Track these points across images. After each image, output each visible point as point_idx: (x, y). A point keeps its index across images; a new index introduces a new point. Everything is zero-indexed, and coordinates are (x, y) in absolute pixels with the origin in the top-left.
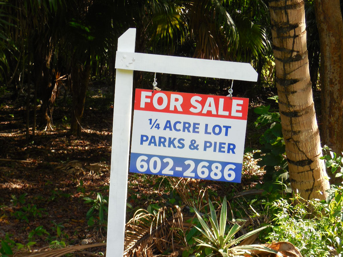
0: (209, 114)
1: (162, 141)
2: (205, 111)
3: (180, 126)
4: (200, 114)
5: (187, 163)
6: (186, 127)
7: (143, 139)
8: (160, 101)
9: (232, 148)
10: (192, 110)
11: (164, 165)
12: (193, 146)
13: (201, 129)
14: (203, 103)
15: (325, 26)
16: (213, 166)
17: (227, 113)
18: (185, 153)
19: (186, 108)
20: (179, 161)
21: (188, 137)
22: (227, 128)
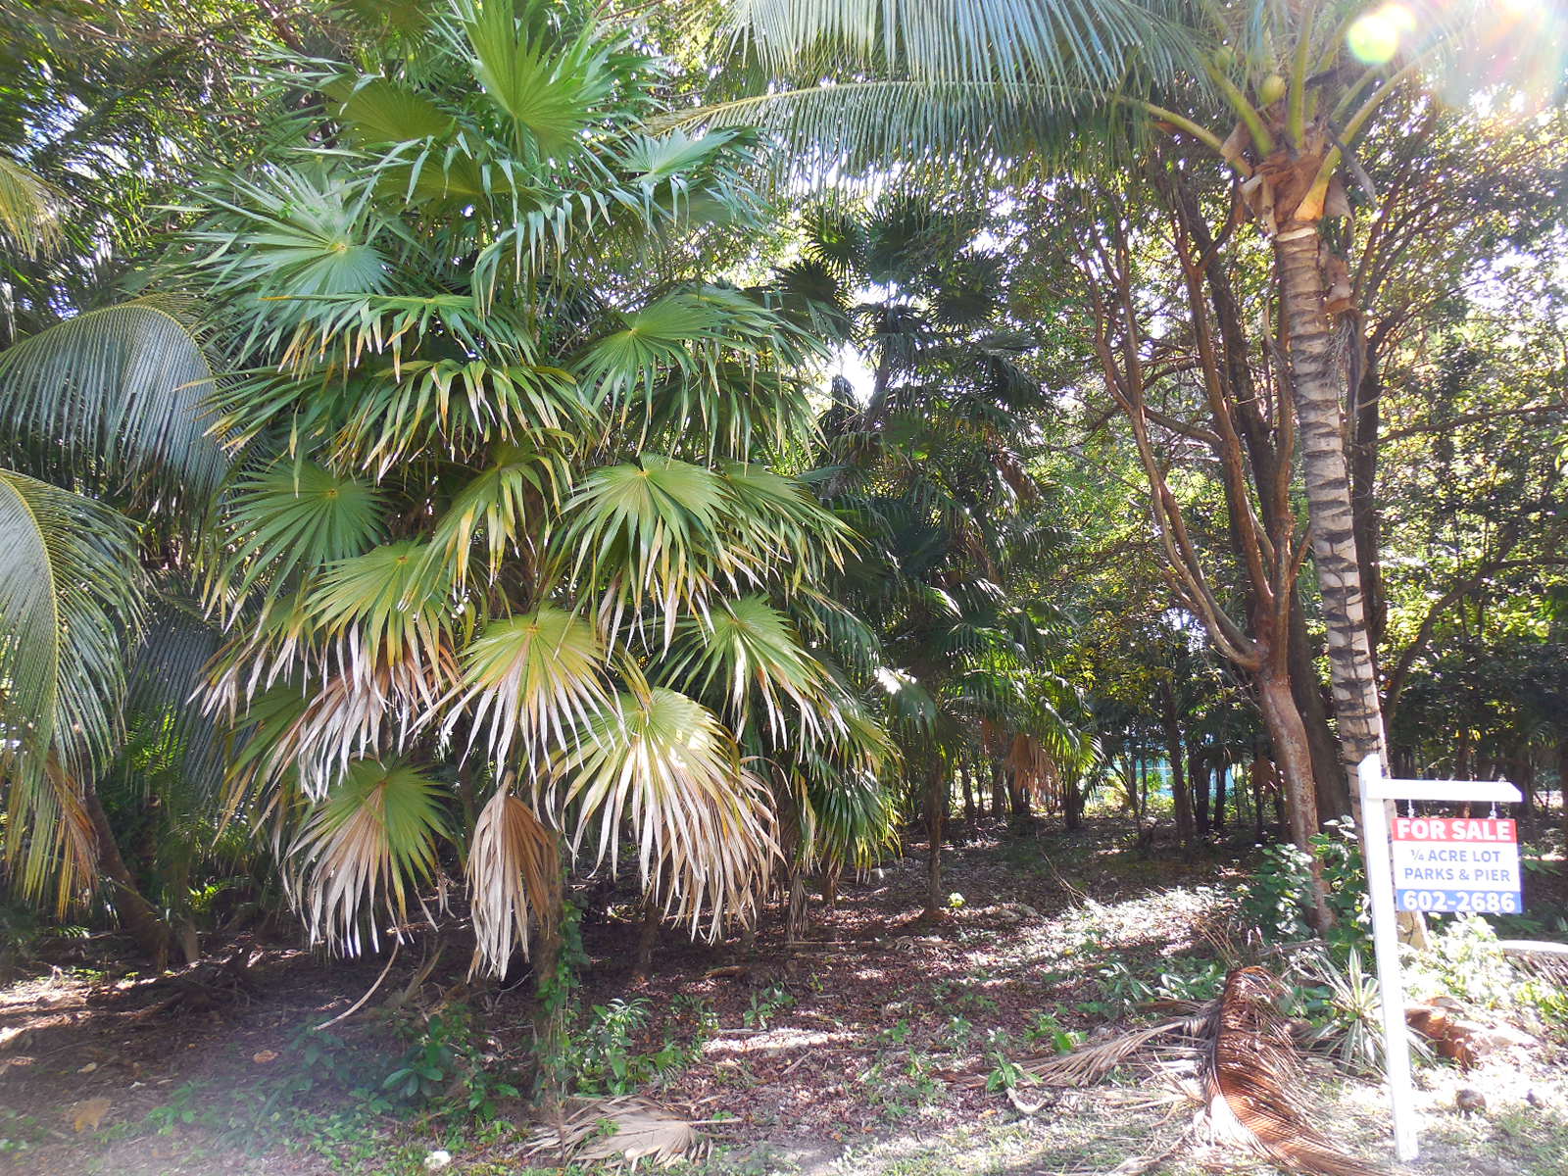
0: (1475, 840)
1: (1429, 873)
2: (1470, 836)
3: (1445, 855)
4: (1465, 840)
5: (1459, 895)
6: (1453, 855)
7: (1408, 872)
8: (1420, 829)
9: (1505, 875)
10: (1455, 836)
11: (1435, 900)
12: (1464, 876)
13: (1469, 856)
14: (1466, 828)
15: (1284, 731)
16: (1489, 896)
17: (1493, 838)
18: (1455, 885)
19: (1450, 834)
20: (1450, 895)
21: (1456, 866)
22: (1496, 853)
